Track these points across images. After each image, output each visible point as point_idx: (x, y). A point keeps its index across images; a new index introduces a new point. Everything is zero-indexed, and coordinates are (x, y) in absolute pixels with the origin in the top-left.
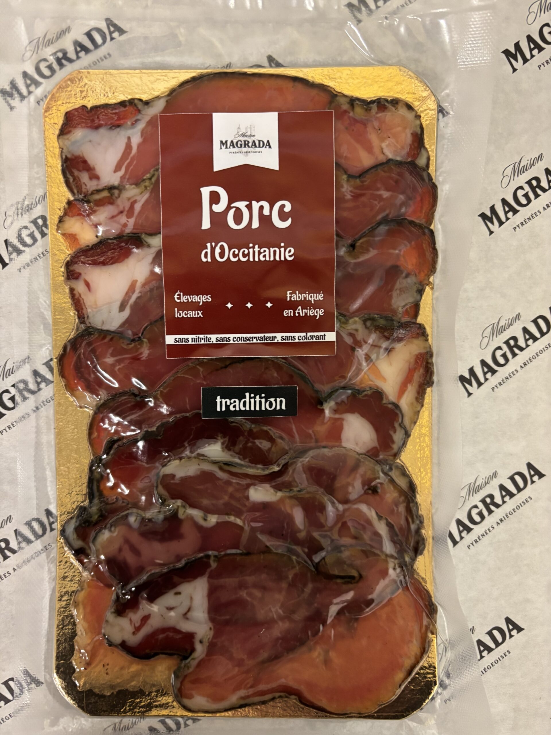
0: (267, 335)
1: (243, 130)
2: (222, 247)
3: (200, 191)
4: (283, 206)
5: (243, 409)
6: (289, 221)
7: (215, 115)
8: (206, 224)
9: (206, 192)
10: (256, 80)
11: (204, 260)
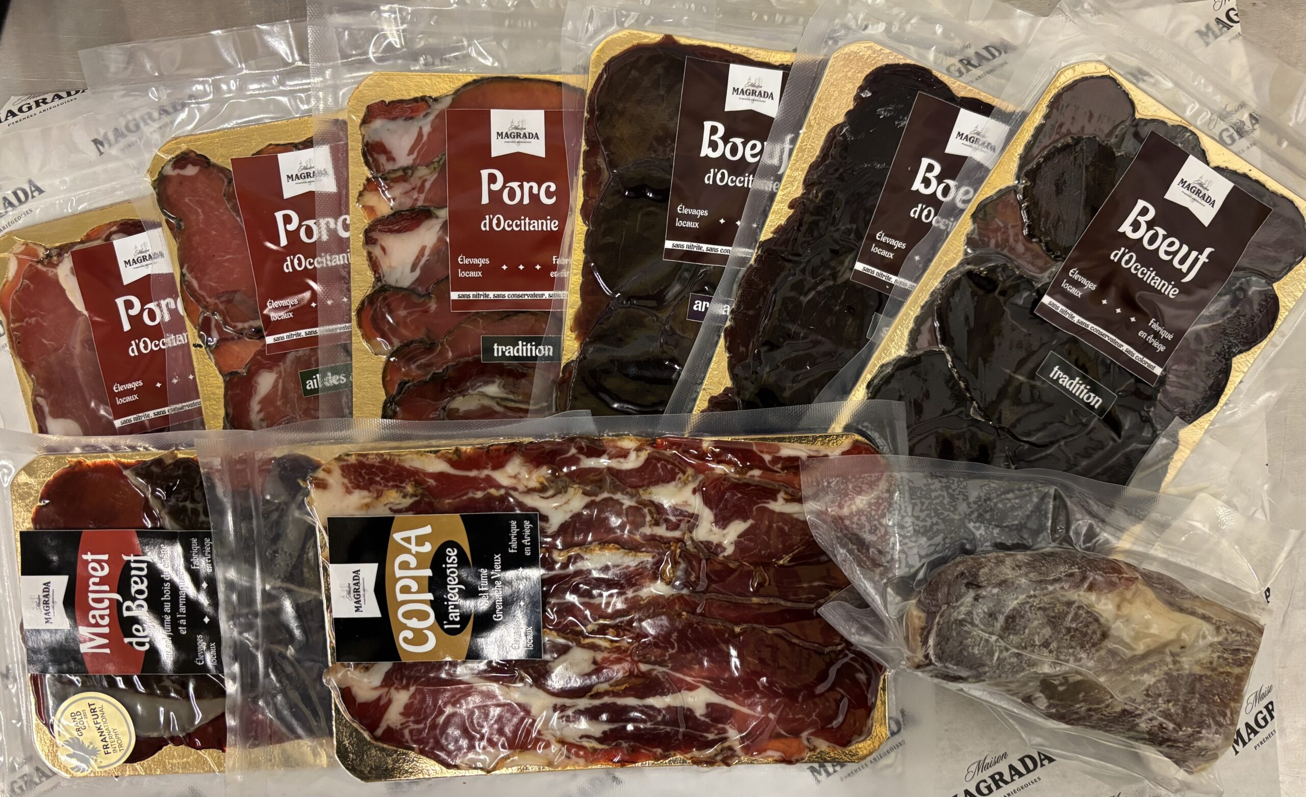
0: (537, 293)
1: (516, 124)
2: (498, 219)
3: (480, 174)
4: (549, 187)
5: (516, 354)
6: (554, 199)
7: (493, 112)
8: (485, 200)
9: (485, 173)
10: (526, 83)
11: (483, 229)
